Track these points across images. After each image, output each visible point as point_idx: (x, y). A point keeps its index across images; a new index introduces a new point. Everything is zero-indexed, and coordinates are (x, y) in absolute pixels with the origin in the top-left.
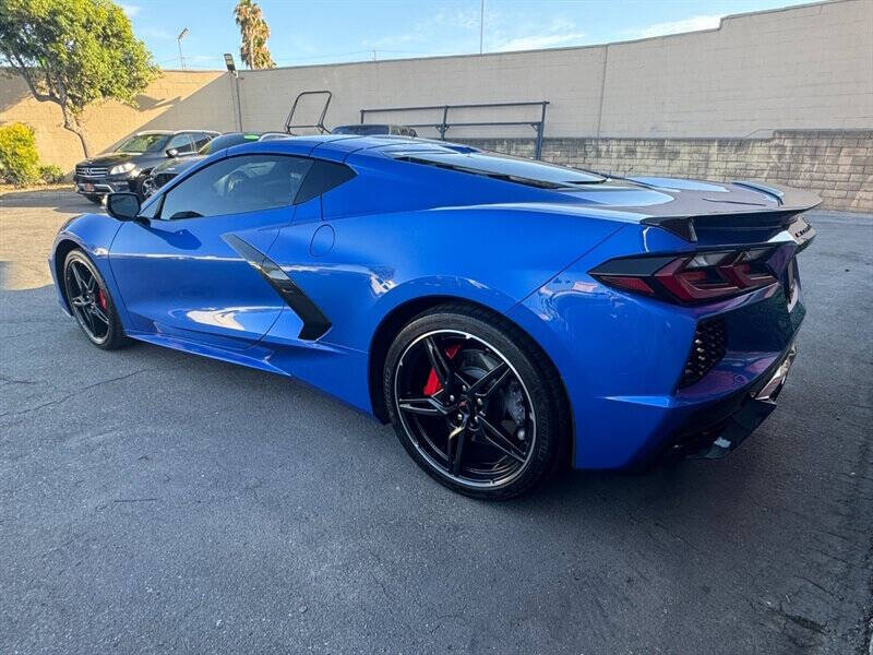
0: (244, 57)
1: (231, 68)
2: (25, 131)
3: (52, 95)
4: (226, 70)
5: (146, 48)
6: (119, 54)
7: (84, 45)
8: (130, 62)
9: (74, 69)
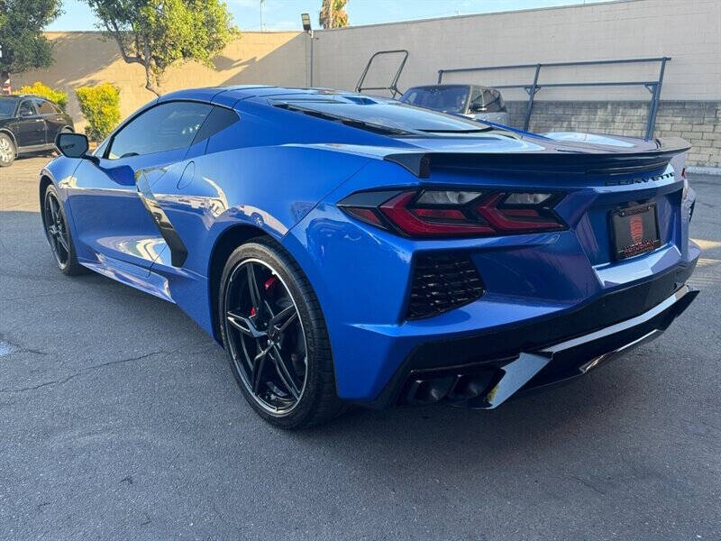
0: (322, 21)
1: (307, 27)
2: (112, 92)
3: (139, 57)
4: (302, 29)
5: (228, 9)
6: (202, 17)
7: (171, 8)
8: (210, 23)
9: (161, 32)
